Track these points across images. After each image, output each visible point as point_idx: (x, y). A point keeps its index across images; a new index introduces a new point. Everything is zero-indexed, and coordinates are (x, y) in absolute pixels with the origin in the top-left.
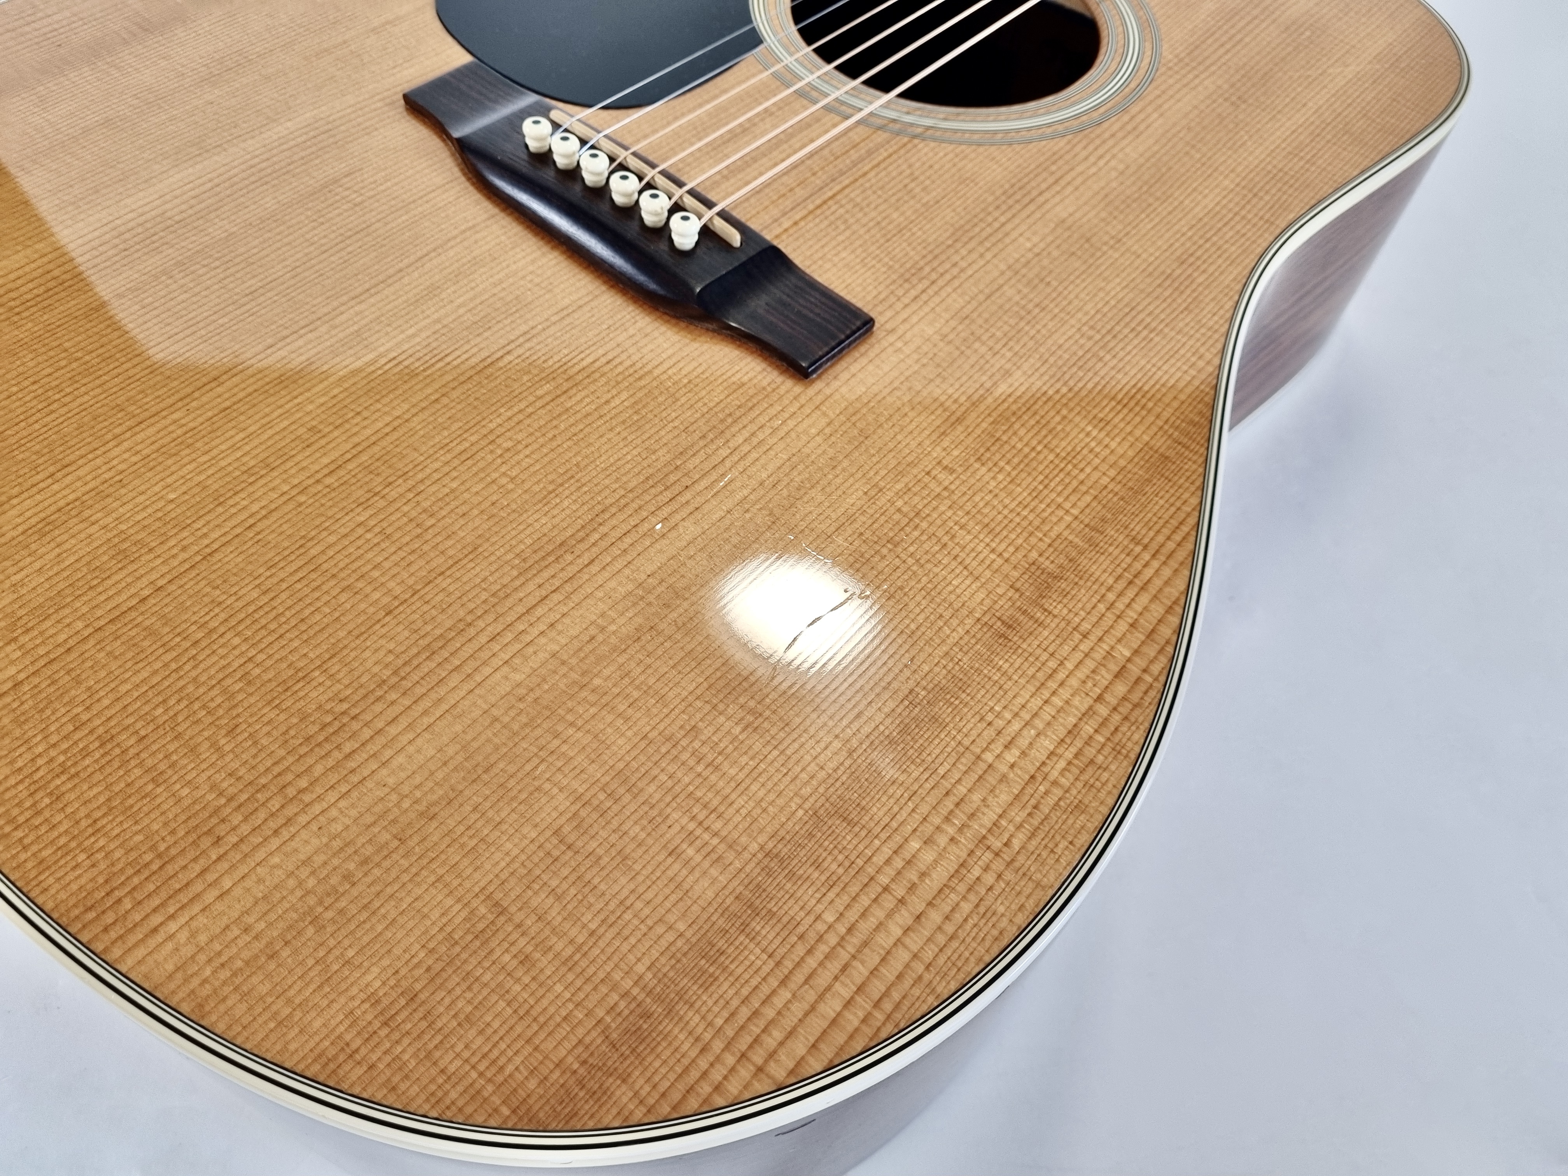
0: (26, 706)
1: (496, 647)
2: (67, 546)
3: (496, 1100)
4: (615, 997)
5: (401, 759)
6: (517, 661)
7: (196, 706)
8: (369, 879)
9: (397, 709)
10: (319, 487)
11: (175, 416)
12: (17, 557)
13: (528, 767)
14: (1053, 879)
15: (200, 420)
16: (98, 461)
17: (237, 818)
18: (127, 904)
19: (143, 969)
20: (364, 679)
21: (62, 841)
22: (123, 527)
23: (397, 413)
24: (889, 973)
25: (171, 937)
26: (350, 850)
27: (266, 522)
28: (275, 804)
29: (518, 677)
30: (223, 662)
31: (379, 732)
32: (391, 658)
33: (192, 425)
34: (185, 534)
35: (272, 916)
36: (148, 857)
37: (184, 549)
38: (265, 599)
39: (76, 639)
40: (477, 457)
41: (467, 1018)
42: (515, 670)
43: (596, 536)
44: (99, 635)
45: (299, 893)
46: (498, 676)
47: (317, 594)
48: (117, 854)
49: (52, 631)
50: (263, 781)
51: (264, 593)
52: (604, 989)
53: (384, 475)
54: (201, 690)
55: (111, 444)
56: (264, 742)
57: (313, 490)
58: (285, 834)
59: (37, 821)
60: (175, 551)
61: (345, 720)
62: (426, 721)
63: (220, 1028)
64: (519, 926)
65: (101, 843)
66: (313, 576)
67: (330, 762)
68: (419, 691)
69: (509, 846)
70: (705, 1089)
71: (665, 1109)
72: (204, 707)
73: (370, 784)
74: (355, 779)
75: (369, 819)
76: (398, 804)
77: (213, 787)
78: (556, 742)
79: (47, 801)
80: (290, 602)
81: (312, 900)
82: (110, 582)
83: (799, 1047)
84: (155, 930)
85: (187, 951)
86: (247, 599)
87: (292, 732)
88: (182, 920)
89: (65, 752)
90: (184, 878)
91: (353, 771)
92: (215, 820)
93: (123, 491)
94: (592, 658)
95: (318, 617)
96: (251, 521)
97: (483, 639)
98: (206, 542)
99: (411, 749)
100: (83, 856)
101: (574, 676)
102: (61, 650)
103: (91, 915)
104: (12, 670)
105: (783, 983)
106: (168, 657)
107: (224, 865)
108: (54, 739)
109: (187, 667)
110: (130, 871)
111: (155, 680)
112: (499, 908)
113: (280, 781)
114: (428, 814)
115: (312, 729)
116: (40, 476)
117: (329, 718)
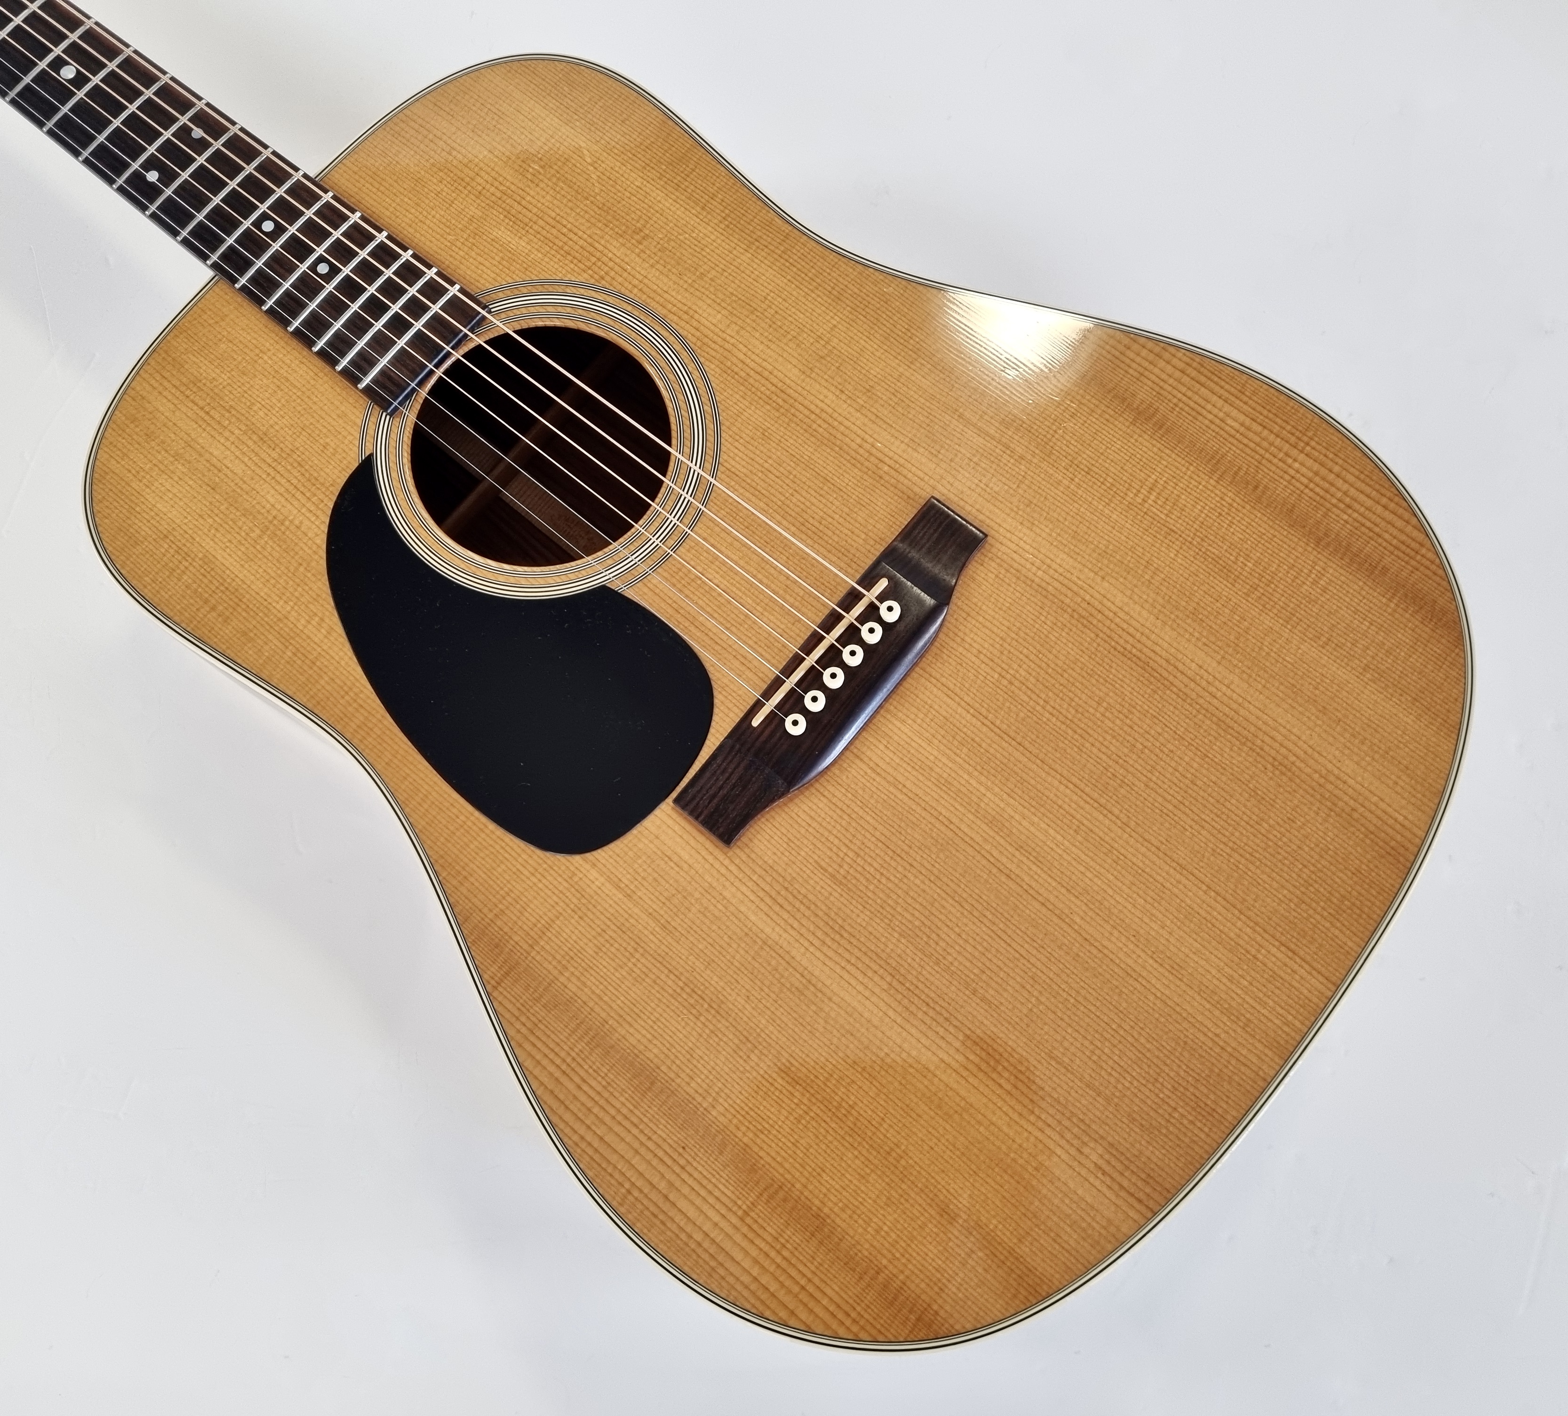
0: (1295, 934)
1: (1219, 694)
2: (1187, 951)
3: (1453, 655)
4: (1399, 610)
5: (1295, 730)
6: (1226, 682)
7: (1280, 843)
8: (1362, 732)
9: (1267, 739)
10: (1122, 816)
11: (1078, 920)
12: (1199, 977)
13: (1290, 666)
15: (1079, 903)
16: (1121, 955)
17: (1340, 804)
18: (1393, 843)
20: (1251, 759)
21: (1366, 886)
22: (1168, 923)
23: (1056, 783)
24: (1368, 490)
25: (1406, 818)
26: (1348, 744)
27: (1153, 840)
28: (1330, 787)
29: (1236, 680)
30: (1252, 837)
31: (1281, 745)
32: (1235, 748)
33: (1084, 908)
34: (1168, 885)
35: (1388, 773)
36: (1368, 841)
37: (1179, 882)
38: (1207, 826)
39: (1248, 922)
40: (1086, 728)
41: (1420, 673)
42: (1232, 682)
43: (1134, 651)
44: (1245, 910)
45: (1375, 763)
46: (1237, 690)
47: (1199, 798)
48: (1369, 857)
49: (1246, 938)
50: (1318, 797)
51: (1203, 827)
52: (1397, 615)
53: (1108, 780)
54: (1270, 843)
55: (1106, 951)
56: (1296, 802)
57: (1125, 820)
58: (1346, 778)
59: (1358, 903)
60: (1181, 887)
61: (1276, 763)
62: (1271, 722)
63: (1443, 782)
64: (1373, 658)
65: (1364, 867)
66: (1187, 803)
67: (1302, 765)
68: (1253, 729)
69: (1334, 669)
70: (1433, 567)
71: (1445, 583)
72: (1280, 839)
73: (1311, 743)
74: (1310, 751)
75: (1331, 739)
76: (1320, 726)
77: (1326, 821)
78: (1273, 654)
79: (1347, 902)
80: (1207, 812)
81: (1377, 756)
82: (1209, 918)
84: (1403, 826)
85: (1410, 807)
86: (1208, 836)
87: (1289, 789)
88: (1397, 815)
89: (1318, 903)
90: (1375, 820)
91: (1305, 753)
92: (1344, 815)
93: (1142, 932)
94: (1219, 643)
95: (1214, 794)
96: (1153, 849)
97: (1215, 702)
98: (1172, 871)
99: (1288, 726)
100: (1373, 874)
101: (1230, 650)
102: (1258, 929)
103: (1401, 859)
105: (1379, 536)
106: (1252, 868)
107: (1367, 804)
108: (1311, 912)
109: (1257, 855)
110: (1377, 848)
111: (1268, 871)
112: (1366, 668)
113: (1317, 787)
114: (1324, 711)
115: (1285, 779)
116: (1138, 986)
117: (1277, 772)
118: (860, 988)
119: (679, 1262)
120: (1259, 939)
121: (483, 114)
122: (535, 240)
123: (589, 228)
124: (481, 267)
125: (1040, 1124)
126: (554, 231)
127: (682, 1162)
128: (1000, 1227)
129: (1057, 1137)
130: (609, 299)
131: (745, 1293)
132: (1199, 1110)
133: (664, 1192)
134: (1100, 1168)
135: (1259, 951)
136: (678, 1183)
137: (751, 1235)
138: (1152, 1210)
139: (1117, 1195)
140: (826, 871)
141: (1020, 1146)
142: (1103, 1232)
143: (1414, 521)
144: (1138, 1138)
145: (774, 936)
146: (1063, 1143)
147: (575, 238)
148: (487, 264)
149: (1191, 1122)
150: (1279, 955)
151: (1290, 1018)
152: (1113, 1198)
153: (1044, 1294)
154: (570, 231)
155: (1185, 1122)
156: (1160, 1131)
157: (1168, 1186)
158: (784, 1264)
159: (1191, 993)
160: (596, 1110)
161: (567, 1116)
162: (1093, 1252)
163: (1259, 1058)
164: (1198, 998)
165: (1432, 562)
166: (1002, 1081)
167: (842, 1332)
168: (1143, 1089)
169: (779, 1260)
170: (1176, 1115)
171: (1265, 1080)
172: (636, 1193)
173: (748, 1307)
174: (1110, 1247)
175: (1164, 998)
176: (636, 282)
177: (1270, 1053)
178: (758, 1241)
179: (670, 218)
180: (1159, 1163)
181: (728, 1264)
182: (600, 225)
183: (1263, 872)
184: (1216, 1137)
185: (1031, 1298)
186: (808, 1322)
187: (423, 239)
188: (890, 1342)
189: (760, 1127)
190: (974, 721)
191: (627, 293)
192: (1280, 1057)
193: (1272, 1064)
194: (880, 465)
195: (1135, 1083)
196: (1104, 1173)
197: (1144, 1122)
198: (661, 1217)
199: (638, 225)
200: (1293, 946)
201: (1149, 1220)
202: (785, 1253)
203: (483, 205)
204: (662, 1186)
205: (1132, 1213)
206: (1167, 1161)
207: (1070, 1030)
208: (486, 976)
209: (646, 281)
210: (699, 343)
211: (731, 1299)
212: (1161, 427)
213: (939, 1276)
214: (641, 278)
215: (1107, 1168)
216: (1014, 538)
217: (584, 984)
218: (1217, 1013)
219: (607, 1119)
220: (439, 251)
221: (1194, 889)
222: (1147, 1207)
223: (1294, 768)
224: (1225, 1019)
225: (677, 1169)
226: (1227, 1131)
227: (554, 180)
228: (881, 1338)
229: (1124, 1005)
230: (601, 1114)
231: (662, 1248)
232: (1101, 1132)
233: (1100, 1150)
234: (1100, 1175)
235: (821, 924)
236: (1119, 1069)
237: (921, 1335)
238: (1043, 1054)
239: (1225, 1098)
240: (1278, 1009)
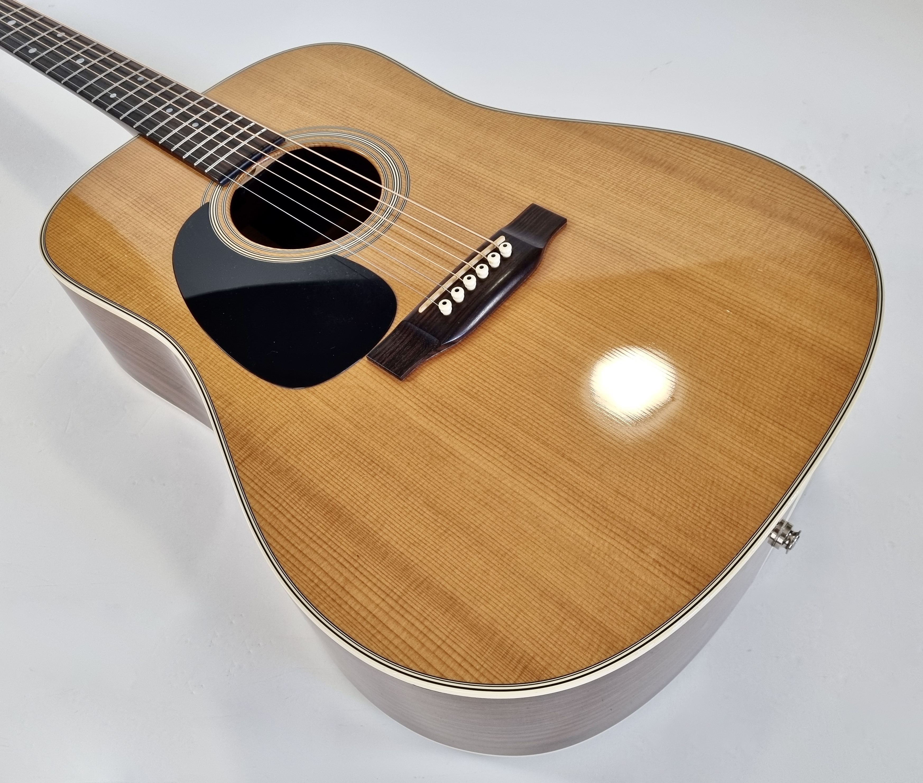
0: (783, 416)
1: (717, 290)
2: (710, 428)
3: (866, 264)
4: (827, 244)
5: (769, 306)
6: (721, 283)
7: (766, 365)
8: (813, 305)
9: (750, 311)
12: (719, 443)
13: (761, 274)
14: (757, 158)
17: (804, 343)
18: (843, 362)
19: (862, 352)
20: (741, 321)
21: (828, 387)
22: (695, 412)
24: (797, 189)
25: (849, 348)
26: (804, 312)
28: (796, 334)
29: (727, 282)
30: (746, 362)
31: (760, 313)
32: (731, 316)
35: (833, 325)
36: (826, 362)
39: (749, 410)
40: (631, 309)
41: (845, 274)
42: (725, 283)
43: (660, 270)
44: (746, 403)
45: (824, 321)
46: (729, 287)
47: (710, 343)
48: (827, 370)
49: (749, 419)
50: (788, 339)
51: (714, 359)
52: (826, 246)
54: (760, 366)
56: (774, 343)
58: (805, 329)
59: (824, 396)
61: (759, 323)
62: (752, 302)
63: (872, 329)
64: (814, 268)
65: (825, 376)
66: (701, 346)
67: (776, 323)
68: (741, 306)
69: (790, 274)
71: (853, 230)
72: (766, 363)
73: (780, 312)
74: (779, 316)
75: (793, 309)
76: (785, 303)
77: (795, 352)
79: (816, 396)
80: (715, 350)
81: (824, 317)
82: (723, 408)
83: (826, 206)
84: (849, 353)
85: (852, 343)
86: (717, 363)
87: (768, 336)
88: (843, 347)
89: (796, 398)
90: (829, 351)
92: (807, 348)
95: (719, 341)
97: (715, 293)
99: (764, 304)
100: (833, 380)
102: (757, 413)
103: (850, 371)
104: (769, 425)
105: (809, 210)
106: (749, 379)
107: (822, 342)
108: (792, 402)
109: (752, 373)
110: (833, 366)
111: (760, 381)
112: (810, 273)
113: (787, 334)
114: (786, 295)
115: (765, 331)
116: (677, 449)
117: (759, 327)
118: (484, 455)
119: (348, 632)
120: (758, 419)
121: (292, 66)
122: (314, 111)
124: (282, 123)
125: (612, 535)
126: (324, 107)
127: (356, 565)
128: (585, 602)
129: (624, 542)
130: (351, 132)
131: (396, 652)
132: (726, 523)
133: (342, 584)
134: (658, 562)
135: (759, 426)
136: (351, 578)
137: (402, 612)
138: (698, 589)
139: (671, 579)
140: (464, 390)
141: (598, 549)
142: (662, 604)
143: (830, 202)
144: (684, 542)
145: (428, 427)
146: (629, 546)
147: (336, 110)
148: (286, 122)
149: (722, 531)
150: (773, 427)
151: (786, 465)
152: (668, 581)
153: (620, 648)
154: (333, 107)
155: (718, 531)
156: (700, 538)
157: (708, 573)
158: (425, 631)
159: (714, 452)
160: (299, 534)
161: (279, 539)
162: (656, 618)
163: (767, 489)
164: (720, 455)
165: (844, 220)
166: (584, 509)
167: (467, 678)
168: (685, 511)
169: (421, 627)
170: (711, 527)
171: (773, 503)
172: (322, 586)
173: (397, 661)
174: (668, 615)
175: (696, 455)
176: (366, 125)
177: (775, 487)
178: (407, 616)
180: (701, 558)
181: (386, 632)
183: (756, 381)
184: (742, 540)
185: (610, 651)
186: (441, 671)
188: (503, 684)
189: (412, 542)
190: (560, 308)
191: (362, 130)
192: (782, 489)
193: (777, 493)
194: (503, 193)
195: (679, 507)
196: (660, 565)
197: (687, 532)
198: (338, 601)
200: (782, 422)
201: (696, 596)
202: (427, 623)
203: (287, 100)
204: (341, 580)
205: (683, 592)
206: (706, 556)
207: (631, 476)
208: (235, 458)
209: (372, 125)
210: (400, 147)
211: (385, 655)
212: (669, 168)
213: (539, 636)
214: (370, 123)
215: (663, 562)
216: (583, 222)
217: (300, 459)
218: (734, 463)
219: (307, 540)
221: (711, 392)
222: (694, 587)
223: (770, 325)
224: (740, 467)
225: (352, 570)
226: (749, 536)
228: (496, 681)
229: (668, 460)
230: (302, 537)
231: (337, 622)
232: (656, 538)
233: (657, 551)
234: (657, 566)
235: (460, 420)
236: (666, 499)
237: (527, 679)
238: (612, 491)
239: (745, 515)
240: (778, 460)
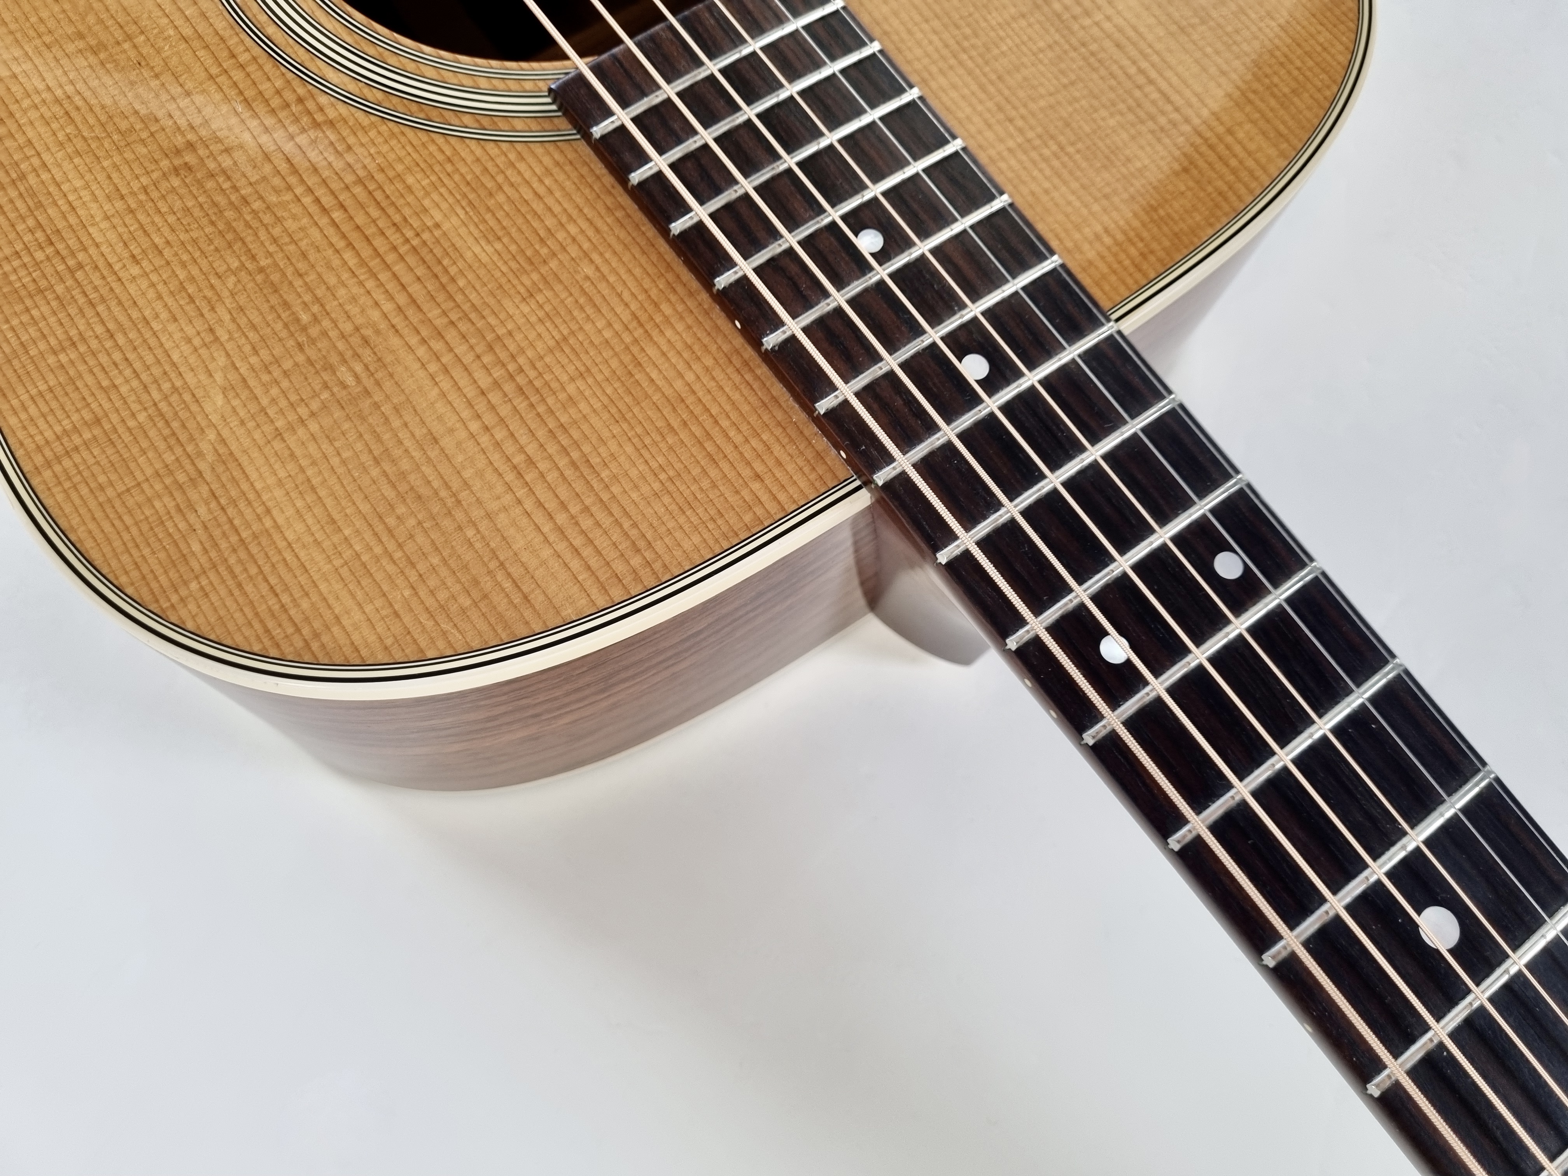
121: (420, 539)
122: (407, 211)
123: (283, 205)
124: (541, 190)
126: (360, 219)
130: (302, 55)
147: (320, 192)
148: (528, 195)
154: (324, 210)
176: (238, 75)
179: (101, 177)
182: (257, 205)
187: (647, 284)
191: (263, 59)
199: (176, 182)
203: (492, 320)
209: (214, 70)
214: (222, 79)
220: (619, 248)
227: (314, 331)
